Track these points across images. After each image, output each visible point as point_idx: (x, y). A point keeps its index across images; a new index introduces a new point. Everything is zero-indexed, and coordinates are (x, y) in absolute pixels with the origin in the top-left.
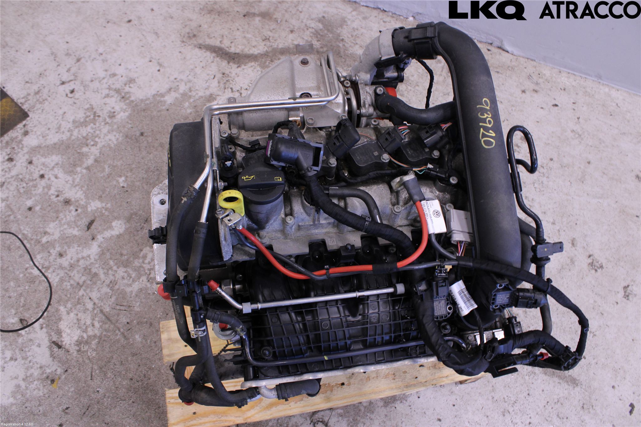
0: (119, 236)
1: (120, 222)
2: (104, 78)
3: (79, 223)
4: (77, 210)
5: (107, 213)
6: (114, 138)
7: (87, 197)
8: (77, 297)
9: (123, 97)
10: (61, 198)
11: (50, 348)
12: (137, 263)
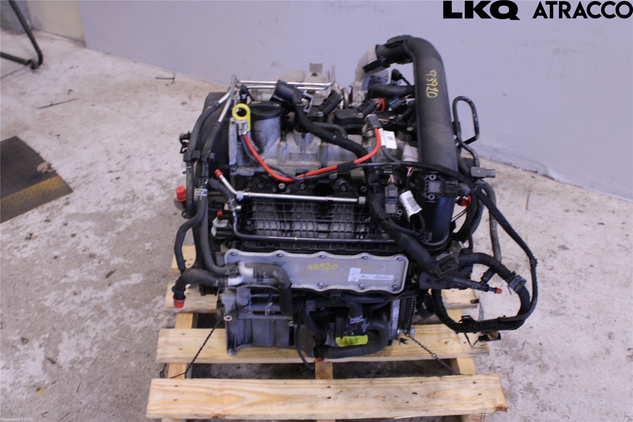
0: (135, 286)
1: (138, 275)
2: (149, 172)
3: (99, 272)
4: (99, 262)
5: (128, 267)
6: (148, 215)
7: (112, 254)
8: (82, 327)
9: (164, 187)
10: (87, 253)
11: (44, 363)
12: (147, 307)
